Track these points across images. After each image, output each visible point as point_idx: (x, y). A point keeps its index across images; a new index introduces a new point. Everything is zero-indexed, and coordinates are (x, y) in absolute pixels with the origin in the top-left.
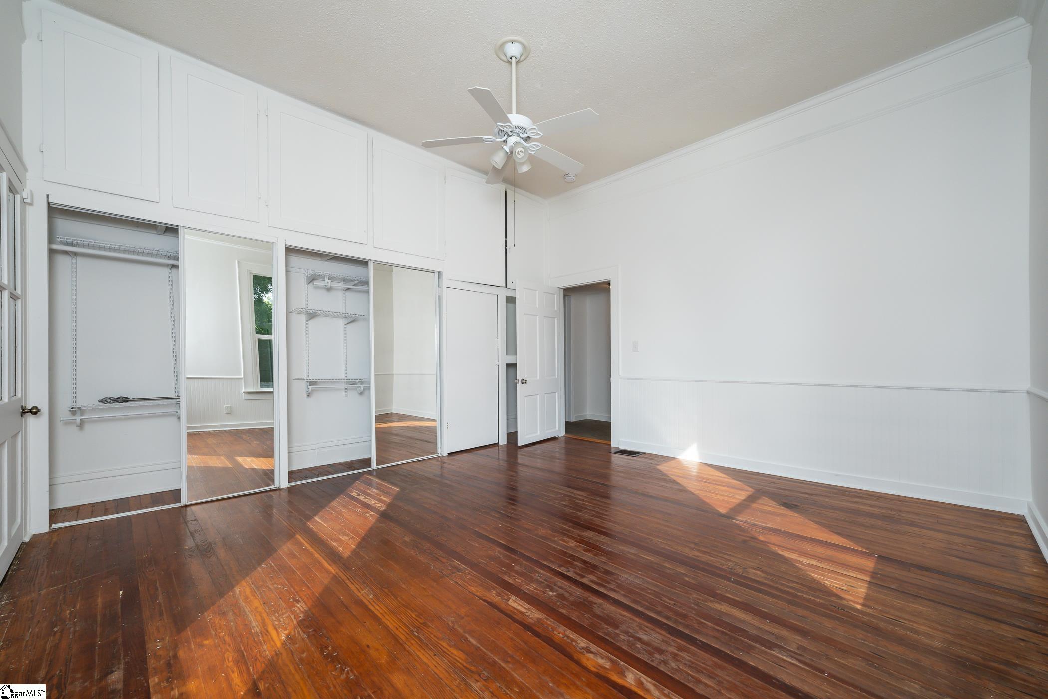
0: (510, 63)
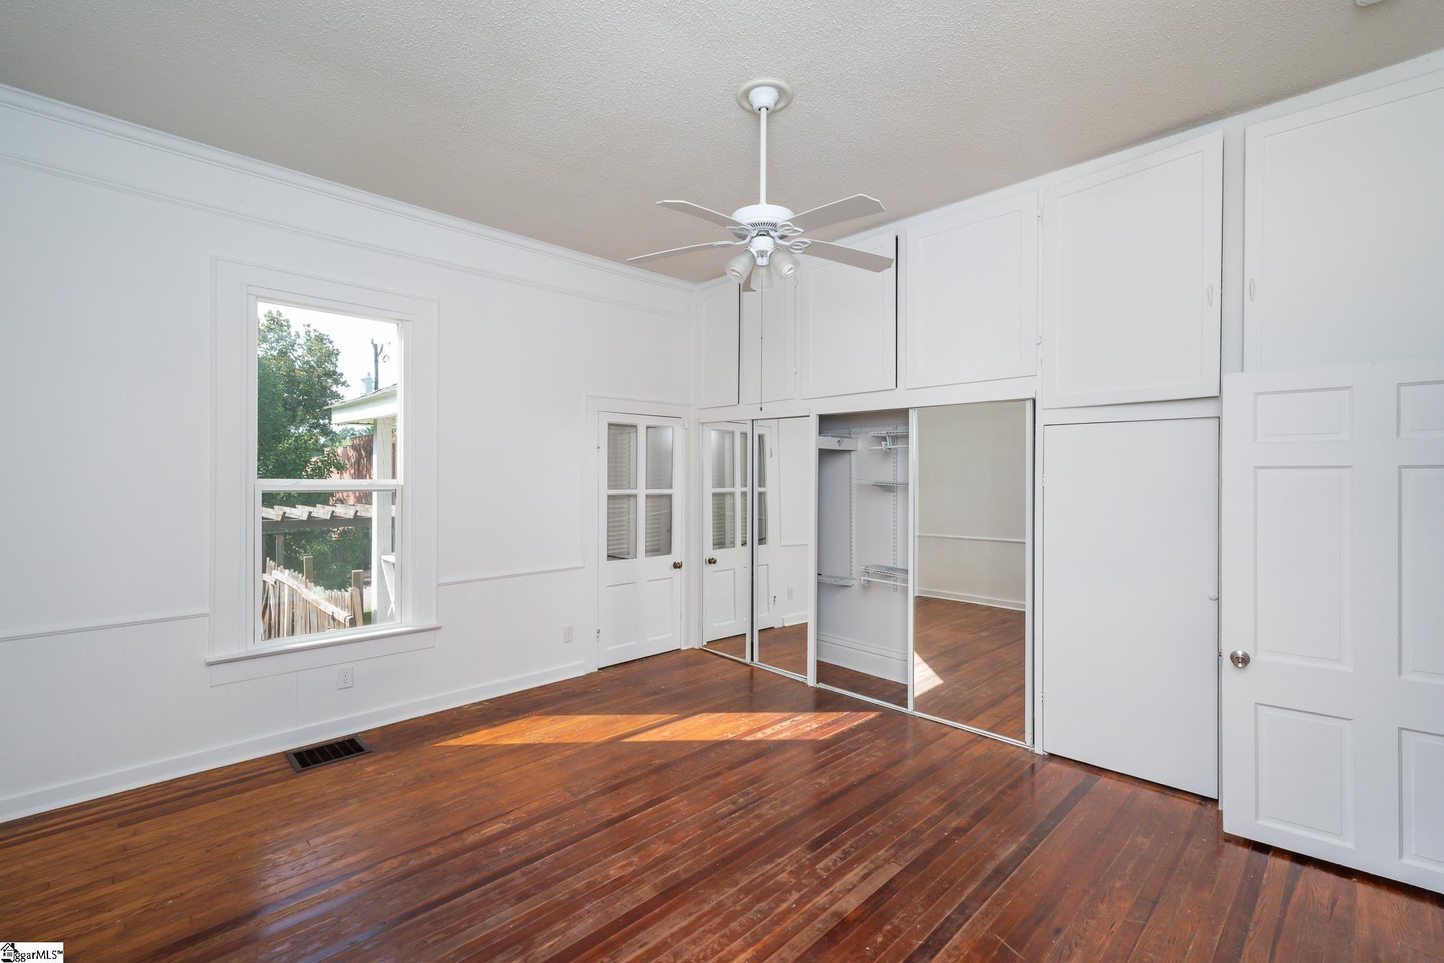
0: (759, 116)
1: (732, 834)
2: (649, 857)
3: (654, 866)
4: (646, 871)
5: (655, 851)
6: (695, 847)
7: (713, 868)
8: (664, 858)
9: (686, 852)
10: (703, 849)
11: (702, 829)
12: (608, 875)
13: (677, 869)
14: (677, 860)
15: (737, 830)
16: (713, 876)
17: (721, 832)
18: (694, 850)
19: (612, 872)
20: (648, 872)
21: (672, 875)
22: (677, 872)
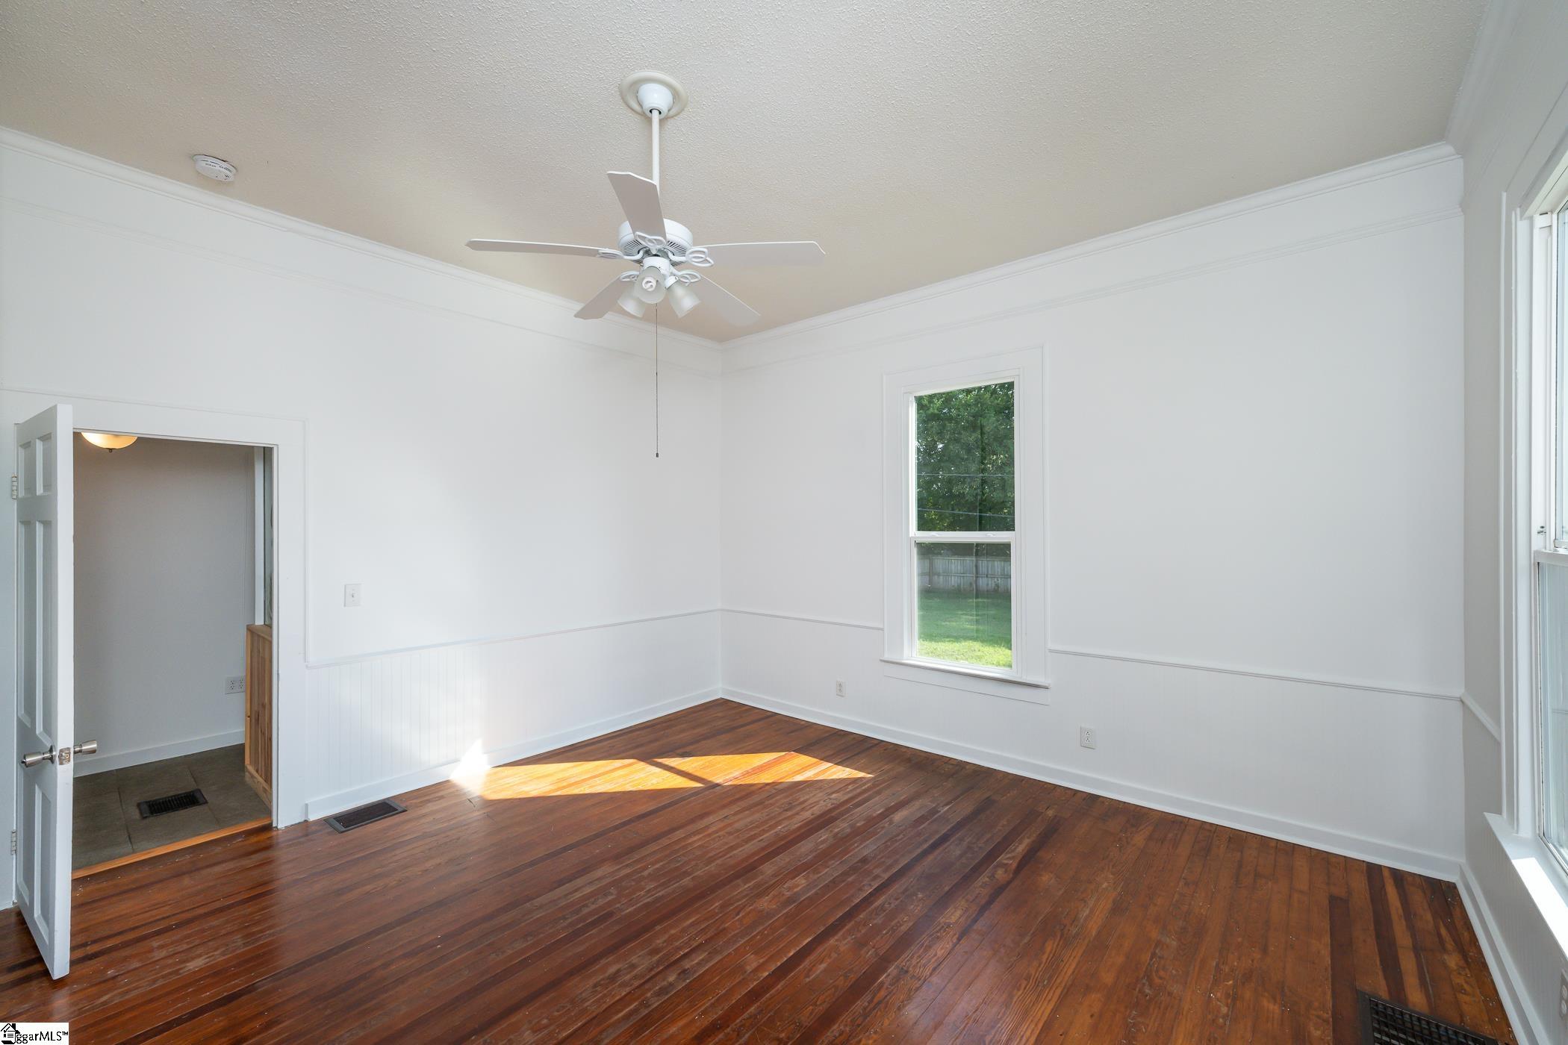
0: (650, 120)
1: (692, 925)
2: (775, 896)
3: (767, 888)
4: (774, 883)
5: (770, 902)
6: (732, 908)
7: (713, 890)
8: (759, 895)
9: (740, 903)
10: (722, 907)
11: (724, 929)
12: (805, 879)
13: (746, 887)
14: (747, 895)
15: (684, 930)
16: (713, 883)
17: (703, 927)
18: (732, 904)
19: (804, 881)
20: (772, 882)
21: (750, 882)
22: (745, 885)
